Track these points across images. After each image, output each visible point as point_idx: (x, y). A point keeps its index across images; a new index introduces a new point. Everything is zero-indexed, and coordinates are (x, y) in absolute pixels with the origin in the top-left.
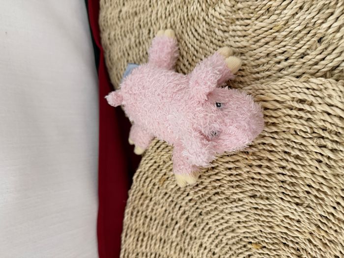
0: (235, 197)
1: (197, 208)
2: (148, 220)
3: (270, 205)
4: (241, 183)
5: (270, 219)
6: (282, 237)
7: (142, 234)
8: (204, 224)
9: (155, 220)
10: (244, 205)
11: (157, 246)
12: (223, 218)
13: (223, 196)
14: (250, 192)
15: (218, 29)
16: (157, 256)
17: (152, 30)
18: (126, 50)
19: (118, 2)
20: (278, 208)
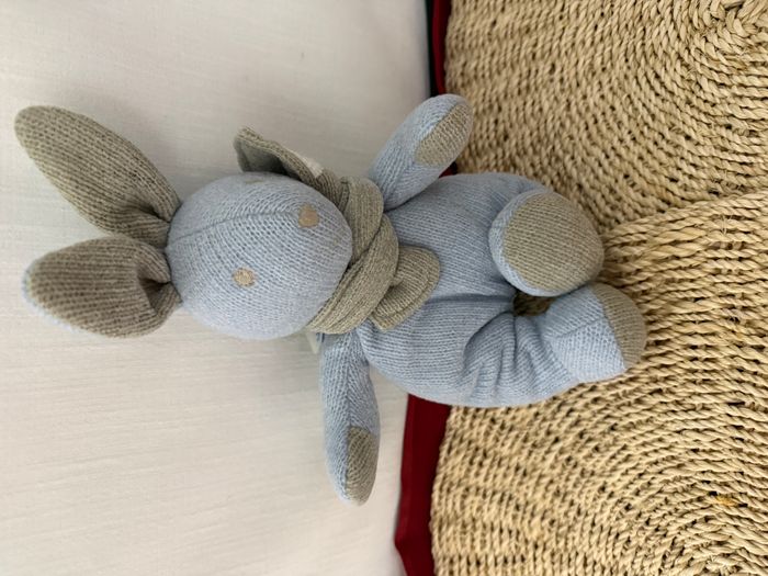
0: (697, 401)
1: (608, 416)
2: (497, 427)
4: (713, 377)
7: (481, 451)
8: (619, 447)
9: (511, 430)
10: (712, 418)
11: (510, 478)
12: (660, 440)
13: (672, 398)
14: (729, 395)
15: (709, 80)
16: (506, 498)
17: (558, 65)
18: (497, 100)
19: (492, 3)
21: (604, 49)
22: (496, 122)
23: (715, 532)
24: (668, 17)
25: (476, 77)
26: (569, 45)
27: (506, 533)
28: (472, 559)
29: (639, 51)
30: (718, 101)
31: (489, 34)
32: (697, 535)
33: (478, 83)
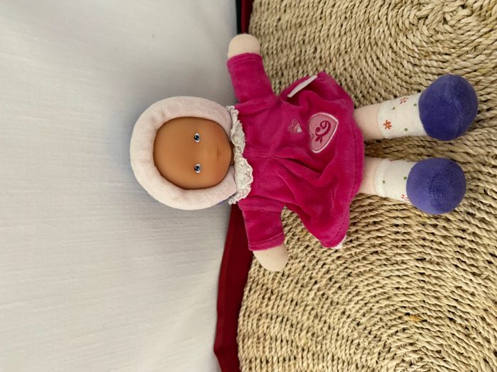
0: (399, 258)
1: (346, 268)
3: (440, 271)
4: (409, 244)
5: (438, 289)
6: (449, 311)
7: (269, 291)
8: (353, 287)
9: (288, 277)
10: (407, 268)
11: (287, 308)
12: (377, 282)
13: (384, 257)
14: (417, 254)
15: (408, 62)
16: (285, 320)
17: (319, 48)
18: (281, 69)
19: (278, 7)
20: (449, 276)
21: (346, 39)
22: (280, 83)
23: (408, 337)
24: (385, 22)
25: (267, 53)
26: (326, 36)
27: (284, 342)
28: (264, 359)
29: (367, 42)
30: (413, 74)
31: (276, 26)
32: (398, 339)
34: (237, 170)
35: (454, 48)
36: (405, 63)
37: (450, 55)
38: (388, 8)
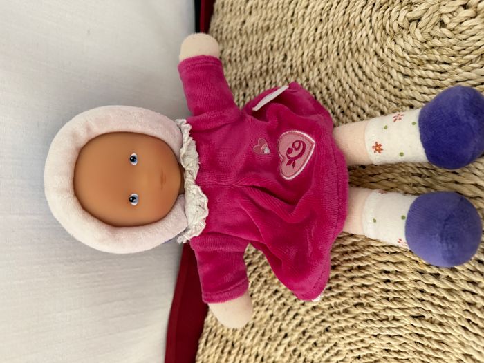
0: (390, 314)
1: (323, 321)
3: (444, 334)
4: (402, 296)
5: (441, 355)
7: (230, 343)
8: (332, 345)
10: (400, 327)
12: (362, 341)
13: (371, 310)
14: (414, 310)
15: (397, 71)
17: (289, 55)
18: (245, 78)
19: (242, 8)
20: (455, 341)
21: (322, 45)
22: (244, 95)
24: (368, 25)
25: (230, 61)
26: (297, 41)
29: (347, 48)
30: (403, 87)
31: (240, 30)
33: (231, 65)
34: (188, 200)
35: (454, 56)
36: (394, 73)
37: (448, 64)
38: (372, 9)
